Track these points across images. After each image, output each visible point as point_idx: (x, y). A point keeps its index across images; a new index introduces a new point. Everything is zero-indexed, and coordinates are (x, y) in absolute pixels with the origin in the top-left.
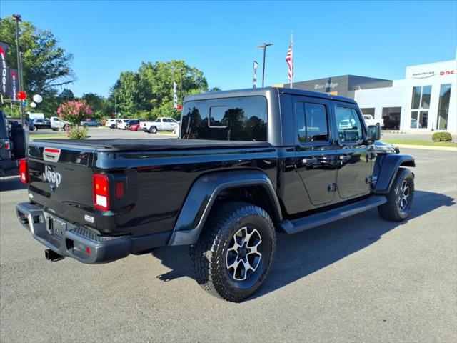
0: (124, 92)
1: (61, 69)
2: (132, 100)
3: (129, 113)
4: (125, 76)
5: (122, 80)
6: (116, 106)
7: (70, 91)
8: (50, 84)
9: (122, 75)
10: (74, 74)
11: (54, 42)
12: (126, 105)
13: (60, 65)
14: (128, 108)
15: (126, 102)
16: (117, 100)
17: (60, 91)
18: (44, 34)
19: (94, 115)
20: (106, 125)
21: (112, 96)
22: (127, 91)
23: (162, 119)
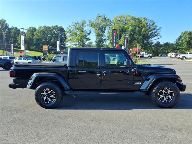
0: (182, 41)
1: (156, 33)
2: (186, 44)
3: (184, 50)
4: (184, 34)
5: (182, 35)
6: (178, 47)
7: (159, 42)
8: (151, 40)
9: (182, 33)
10: (161, 35)
11: (154, 23)
12: (182, 47)
13: (156, 32)
14: (183, 48)
15: (183, 45)
16: (179, 44)
17: (155, 42)
18: (150, 21)
19: (167, 51)
20: (168, 56)
21: (177, 43)
22: (184, 40)
23: (189, 53)
